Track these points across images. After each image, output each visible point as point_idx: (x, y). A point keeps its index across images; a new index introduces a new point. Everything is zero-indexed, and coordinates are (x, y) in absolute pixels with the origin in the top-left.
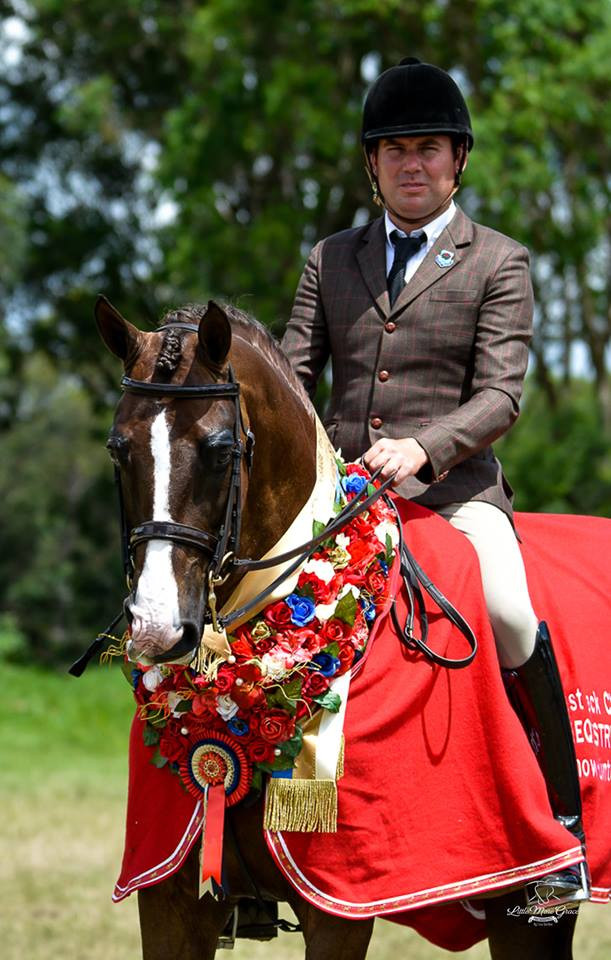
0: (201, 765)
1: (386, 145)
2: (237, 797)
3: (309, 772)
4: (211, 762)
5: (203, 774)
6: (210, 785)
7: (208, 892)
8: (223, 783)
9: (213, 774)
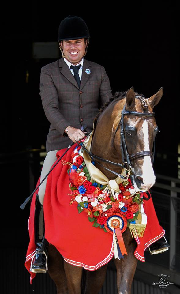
0: (112, 224)
1: (65, 42)
2: (123, 231)
3: (140, 223)
4: (114, 222)
5: (112, 226)
6: (115, 228)
7: (117, 258)
8: (119, 227)
9: (116, 225)
